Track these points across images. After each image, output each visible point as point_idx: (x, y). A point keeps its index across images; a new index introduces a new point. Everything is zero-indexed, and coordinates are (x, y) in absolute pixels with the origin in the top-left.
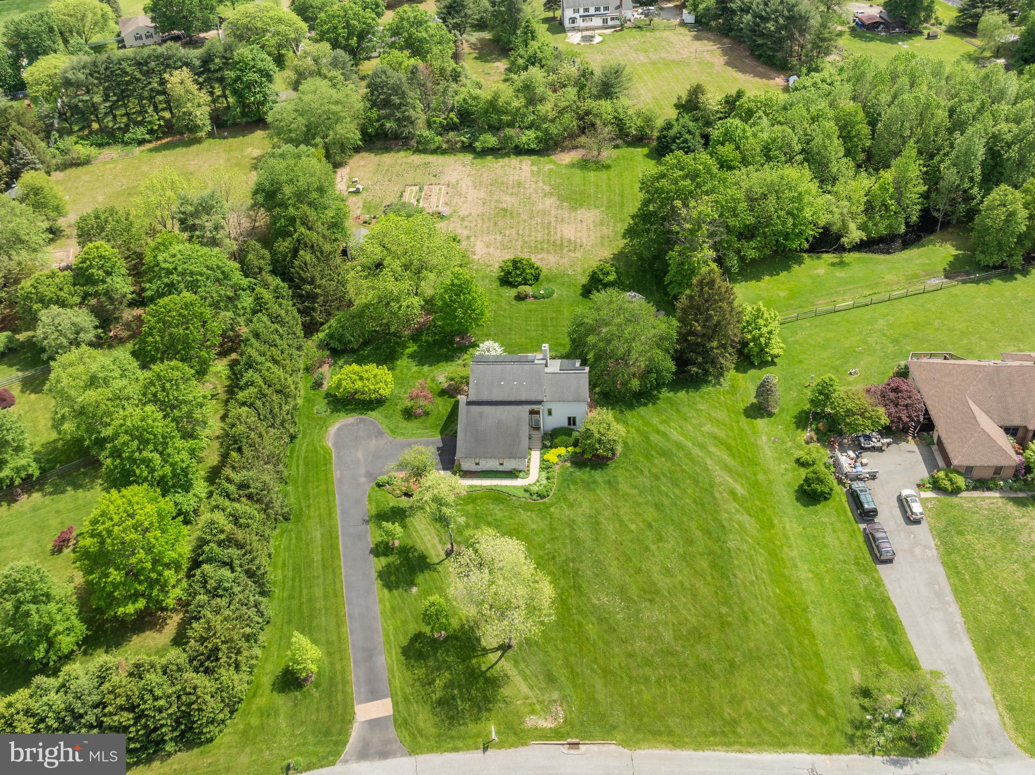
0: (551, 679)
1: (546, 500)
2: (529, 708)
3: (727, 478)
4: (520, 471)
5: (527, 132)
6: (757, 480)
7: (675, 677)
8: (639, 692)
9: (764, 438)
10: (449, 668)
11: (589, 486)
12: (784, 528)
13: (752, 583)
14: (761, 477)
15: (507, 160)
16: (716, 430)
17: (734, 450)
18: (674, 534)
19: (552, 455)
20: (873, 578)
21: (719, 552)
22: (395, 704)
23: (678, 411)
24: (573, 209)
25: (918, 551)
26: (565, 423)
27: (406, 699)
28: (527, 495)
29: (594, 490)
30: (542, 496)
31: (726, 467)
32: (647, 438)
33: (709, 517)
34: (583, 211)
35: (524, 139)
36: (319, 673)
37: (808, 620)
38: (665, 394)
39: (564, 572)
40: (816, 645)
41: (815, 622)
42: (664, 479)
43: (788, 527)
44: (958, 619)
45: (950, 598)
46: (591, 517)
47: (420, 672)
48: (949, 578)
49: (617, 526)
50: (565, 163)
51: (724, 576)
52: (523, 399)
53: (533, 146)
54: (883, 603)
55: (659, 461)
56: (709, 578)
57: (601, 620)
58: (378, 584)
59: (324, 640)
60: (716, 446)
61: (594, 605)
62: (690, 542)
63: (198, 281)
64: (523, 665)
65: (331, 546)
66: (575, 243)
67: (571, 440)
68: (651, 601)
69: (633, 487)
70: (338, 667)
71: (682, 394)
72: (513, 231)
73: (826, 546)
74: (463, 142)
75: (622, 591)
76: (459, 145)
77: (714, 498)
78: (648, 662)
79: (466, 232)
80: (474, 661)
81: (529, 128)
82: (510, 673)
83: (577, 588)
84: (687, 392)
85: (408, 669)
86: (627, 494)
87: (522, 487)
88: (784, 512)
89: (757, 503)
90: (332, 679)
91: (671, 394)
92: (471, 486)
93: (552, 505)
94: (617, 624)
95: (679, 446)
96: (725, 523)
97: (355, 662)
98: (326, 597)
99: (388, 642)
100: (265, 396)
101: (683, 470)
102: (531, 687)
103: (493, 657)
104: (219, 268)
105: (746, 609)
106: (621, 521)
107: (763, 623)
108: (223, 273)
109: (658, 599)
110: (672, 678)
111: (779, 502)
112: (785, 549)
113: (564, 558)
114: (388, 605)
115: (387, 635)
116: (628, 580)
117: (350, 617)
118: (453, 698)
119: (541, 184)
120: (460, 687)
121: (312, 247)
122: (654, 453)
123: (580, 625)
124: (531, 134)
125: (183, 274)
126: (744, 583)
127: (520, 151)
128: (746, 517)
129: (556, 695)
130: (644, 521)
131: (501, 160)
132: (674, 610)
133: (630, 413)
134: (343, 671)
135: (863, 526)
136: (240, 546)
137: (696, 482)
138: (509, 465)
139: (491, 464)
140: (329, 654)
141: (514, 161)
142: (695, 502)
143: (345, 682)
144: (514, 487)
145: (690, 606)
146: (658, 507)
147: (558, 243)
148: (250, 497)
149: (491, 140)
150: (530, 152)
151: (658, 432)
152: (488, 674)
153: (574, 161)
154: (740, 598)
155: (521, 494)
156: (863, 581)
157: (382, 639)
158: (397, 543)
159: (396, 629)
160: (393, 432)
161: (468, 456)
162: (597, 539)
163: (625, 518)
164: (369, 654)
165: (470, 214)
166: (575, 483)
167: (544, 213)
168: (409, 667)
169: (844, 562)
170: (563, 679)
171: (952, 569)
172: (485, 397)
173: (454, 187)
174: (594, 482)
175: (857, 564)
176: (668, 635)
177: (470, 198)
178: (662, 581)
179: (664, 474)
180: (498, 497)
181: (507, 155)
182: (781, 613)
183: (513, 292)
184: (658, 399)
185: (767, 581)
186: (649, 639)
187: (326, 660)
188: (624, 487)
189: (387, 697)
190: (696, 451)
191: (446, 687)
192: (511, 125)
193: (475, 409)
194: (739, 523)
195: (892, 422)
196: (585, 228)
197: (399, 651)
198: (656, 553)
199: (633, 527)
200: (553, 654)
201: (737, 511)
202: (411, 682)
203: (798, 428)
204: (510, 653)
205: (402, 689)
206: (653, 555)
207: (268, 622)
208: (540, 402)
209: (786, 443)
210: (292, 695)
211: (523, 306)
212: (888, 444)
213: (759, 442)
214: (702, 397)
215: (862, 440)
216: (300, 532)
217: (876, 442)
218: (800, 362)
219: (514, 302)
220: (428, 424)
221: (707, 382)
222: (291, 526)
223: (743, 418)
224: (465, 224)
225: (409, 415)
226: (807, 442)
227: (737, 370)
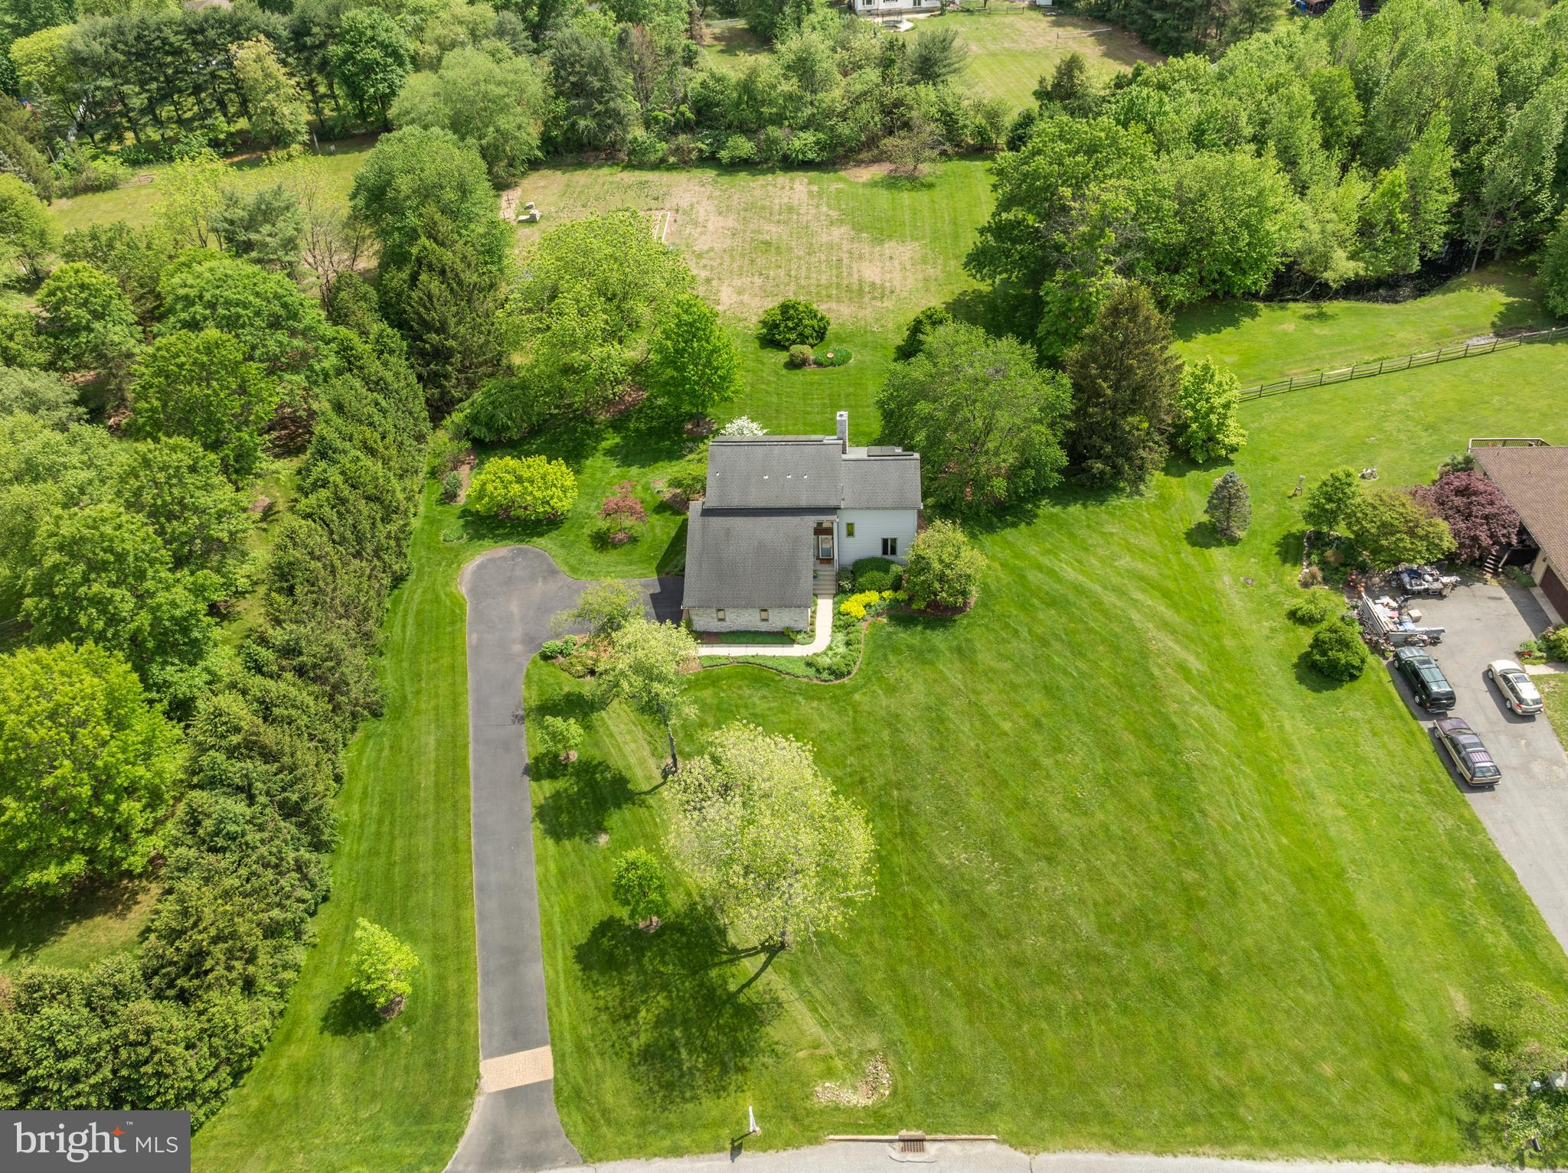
0: (863, 1008)
1: (846, 680)
2: (822, 1066)
3: (1171, 644)
4: (799, 632)
5: (801, 134)
6: (1222, 647)
7: (1106, 1006)
8: (1037, 1035)
9: (1227, 579)
10: (665, 987)
11: (922, 656)
12: (1281, 728)
13: (1236, 826)
14: (1229, 642)
15: (770, 177)
16: (1140, 566)
17: (1176, 598)
18: (1084, 739)
19: (855, 605)
20: (1461, 817)
21: (1170, 770)
22: (559, 1059)
23: (1071, 536)
24: (878, 241)
25: (1538, 768)
26: (877, 552)
27: (581, 1049)
28: (812, 672)
29: (932, 663)
30: (837, 674)
31: (1165, 625)
32: (1023, 577)
33: (1146, 709)
34: (893, 244)
35: (797, 144)
36: (415, 997)
37: (1348, 895)
38: (1046, 508)
39: (882, 806)
41: (1362, 899)
42: (1057, 646)
43: (1288, 726)
46: (929, 709)
47: (610, 994)
49: (978, 724)
50: (861, 180)
51: (1183, 814)
52: (804, 502)
53: (811, 156)
55: (1047, 616)
56: (1156, 818)
57: (956, 896)
58: (536, 829)
59: (427, 932)
60: (1143, 591)
61: (941, 868)
62: (1114, 752)
63: (239, 316)
64: (807, 981)
65: (453, 762)
66: (883, 287)
67: (889, 579)
68: (1049, 860)
69: (1002, 657)
70: (452, 984)
71: (1075, 509)
72: (782, 273)
73: (1362, 760)
74: (701, 151)
75: (994, 840)
76: (694, 155)
77: (1152, 676)
78: (1051, 976)
79: (704, 274)
80: (714, 973)
81: (804, 128)
82: (783, 996)
83: (909, 835)
84: (1085, 506)
85: (586, 988)
86: (993, 670)
87: (801, 658)
88: (1278, 702)
89: (1228, 686)
90: (438, 1008)
91: (1057, 509)
92: (710, 658)
93: (855, 689)
94: (987, 903)
95: (1079, 590)
96: (1175, 720)
97: (486, 974)
98: (438, 853)
99: (550, 936)
100: (343, 501)
101: (1090, 630)
102: (825, 1024)
103: (749, 966)
104: (277, 296)
105: (1230, 873)
106: (984, 717)
107: (1266, 900)
108: (285, 306)
109: (1062, 857)
110: (1099, 1007)
111: (1267, 684)
112: (1288, 765)
113: (881, 781)
114: (552, 867)
115: (549, 923)
116: (1003, 821)
117: (481, 889)
118: (673, 1046)
119: (824, 209)
120: (686, 1023)
121: (443, 272)
122: (1035, 601)
123: (916, 904)
124: (809, 137)
125: (212, 306)
126: (1222, 827)
127: (791, 164)
128: (1212, 709)
129: (873, 1041)
130: (1027, 715)
131: (761, 177)
132: (1095, 876)
133: (990, 538)
134: (462, 993)
135: (1426, 725)
136: (268, 756)
137: (1116, 650)
138: (779, 620)
139: (747, 619)
140: (437, 959)
141: (782, 178)
142: (1117, 682)
143: (464, 1015)
144: (787, 658)
145: (1124, 868)
146: (1050, 691)
147: (855, 287)
148: (301, 671)
149: (744, 146)
150: (806, 165)
151: (1040, 568)
152: (742, 999)
153: (877, 178)
154: (1216, 853)
155: (801, 670)
156: (1443, 822)
157: (539, 931)
158: (574, 756)
159: (567, 912)
160: (574, 569)
161: (704, 605)
162: (942, 748)
163: (992, 711)
164: (512, 958)
165: (712, 249)
166: (896, 651)
167: (830, 246)
168: (590, 985)
169: (1402, 788)
170: (887, 1008)
172: (735, 502)
173: (685, 213)
174: (933, 649)
175: (1426, 792)
176: (1086, 925)
177: (710, 226)
178: (1067, 823)
179: (1057, 638)
180: (759, 675)
181: (772, 170)
182: (1297, 881)
183: (783, 357)
184: (1036, 516)
185: (1263, 821)
186: (1051, 931)
187: (430, 970)
188: (985, 657)
189: (544, 1043)
190: (1109, 599)
191: (659, 1023)
192: (777, 120)
194: (1200, 719)
195: (1462, 545)
196: (898, 267)
197: (571, 953)
198: (1053, 772)
199: (1007, 726)
200: (866, 961)
201: (1194, 698)
202: (591, 1013)
203: (1285, 561)
204: (782, 957)
205: (574, 1028)
206: (1048, 777)
207: (325, 899)
208: (833, 510)
209: (1266, 586)
210: (359, 1039)
211: (798, 376)
212: (1454, 586)
213: (1219, 585)
214: (1111, 514)
215: (1406, 578)
216: (398, 737)
217: (1428, 582)
218: (1274, 459)
219: (784, 372)
220: (635, 556)
221: (1117, 491)
222: (382, 726)
223: (1186, 547)
224: (704, 261)
225: (602, 541)
226: (1305, 585)
227: (1167, 471)
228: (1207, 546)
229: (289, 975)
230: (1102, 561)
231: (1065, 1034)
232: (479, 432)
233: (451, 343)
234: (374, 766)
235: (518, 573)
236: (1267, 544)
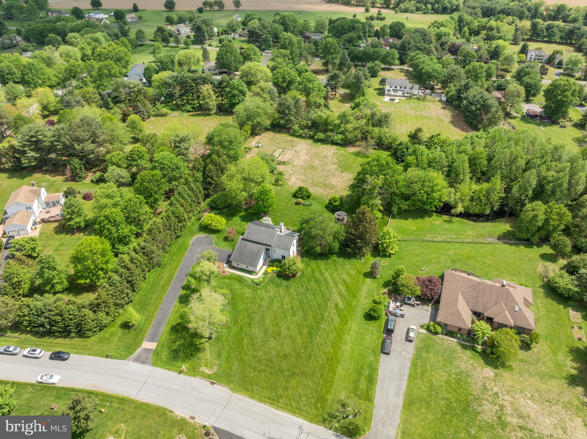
0: (219, 355)
1: (258, 286)
2: (205, 364)
3: (338, 299)
4: (254, 272)
5: (338, 135)
6: (351, 303)
7: (267, 371)
8: (250, 372)
9: (366, 287)
10: (184, 339)
11: (277, 285)
12: (351, 326)
13: (321, 344)
14: (354, 303)
15: (326, 145)
16: (346, 278)
17: (349, 289)
18: (301, 315)
19: (270, 270)
20: (376, 359)
21: (315, 327)
22: (158, 346)
23: (335, 266)
24: (342, 172)
25: (403, 353)
26: (281, 258)
27: (163, 346)
28: (252, 282)
29: (279, 288)
30: (257, 285)
31: (341, 295)
32: (314, 273)
33: (320, 312)
34: (346, 173)
35: (336, 138)
36: (138, 326)
37: (337, 367)
38: (334, 257)
39: (249, 316)
40: (334, 378)
41: (339, 368)
42: (310, 291)
43: (353, 326)
44: (404, 387)
45: (406, 378)
46: (271, 298)
47: (173, 337)
48: (410, 369)
49: (279, 305)
50: (350, 151)
51: (311, 337)
52: (263, 242)
53: (339, 142)
54: (373, 371)
55: (313, 284)
56: (304, 337)
57: (251, 339)
58: (177, 300)
59: (147, 314)
60: (342, 284)
61: (252, 333)
62: (305, 320)
63: (165, 167)
64: (212, 347)
65: (169, 281)
66: (334, 186)
67: (280, 265)
68: (275, 338)
69: (296, 291)
70: (146, 326)
71: (341, 260)
72: (311, 176)
73: (364, 339)
74: (310, 135)
75: (266, 331)
76: (308, 135)
77: (327, 305)
78: (260, 362)
80: (195, 339)
81: (340, 134)
82: (206, 348)
83: (250, 324)
84: (344, 259)
85: (169, 334)
86: (291, 293)
87: (251, 278)
88: (355, 320)
89: (346, 313)
90: (141, 329)
91: (337, 258)
92: (232, 273)
93: (259, 289)
94: (256, 343)
95: (326, 280)
96: (325, 317)
97: (153, 326)
98: (156, 299)
99: (169, 322)
100: (169, 217)
101: (321, 290)
102: (211, 356)
103: (203, 340)
104: (175, 164)
105: (312, 353)
106: (282, 303)
107: (317, 361)
108: (176, 166)
109: (278, 338)
110: (265, 371)
111: (355, 315)
112: (346, 335)
113: (251, 311)
114: (176, 309)
115: (169, 320)
116: (271, 327)
117: (161, 309)
118: (180, 351)
119: (334, 158)
120: (184, 347)
121: (216, 164)
122: (313, 280)
123: (242, 339)
124: (340, 136)
125: (160, 164)
126: (318, 343)
127: (333, 143)
128: (337, 317)
129: (218, 362)
130: (292, 306)
131: (324, 145)
132: (282, 345)
133: (314, 261)
134: (147, 328)
135: (385, 335)
137: (323, 296)
138: (250, 268)
139: (243, 266)
140: (146, 320)
141: (329, 147)
142: (318, 304)
143: (145, 332)
144: (249, 278)
145: (289, 345)
146: (301, 302)
147: (327, 184)
149: (321, 136)
150: (337, 144)
151: (320, 272)
152: (198, 346)
153: (355, 152)
154: (312, 348)
155: (250, 281)
156: (372, 358)
157: (167, 321)
158: (193, 287)
159: (174, 318)
160: (216, 244)
161: (235, 261)
162: (268, 307)
163: (284, 303)
164: (159, 324)
165: (297, 165)
166: (273, 283)
167: (329, 171)
168: (170, 334)
169: (368, 348)
170: (224, 357)
171: (414, 365)
172: (249, 238)
173: (297, 152)
174: (281, 285)
175: (373, 351)
176: (274, 353)
177: (301, 158)
178: (284, 331)
179: (311, 289)
180: (240, 280)
181: (328, 144)
182: (327, 360)
183: (295, 201)
184: (330, 259)
185: (330, 345)
186: (265, 353)
187: (143, 321)
188: (292, 290)
189: (156, 342)
190: (331, 284)
191: (179, 345)
192: (332, 131)
193: (244, 242)
194: (331, 318)
196: (342, 180)
197: (171, 327)
198: (289, 320)
199: (285, 307)
200: (226, 346)
201: (334, 313)
202: (168, 339)
204: (211, 341)
205: (163, 341)
206: (287, 321)
207: (131, 301)
208: (271, 246)
209: (374, 291)
210: (125, 330)
211: (297, 207)
212: (418, 305)
213: (363, 288)
214: (349, 263)
215: (406, 299)
216: (161, 272)
217: (412, 302)
218: (403, 259)
219: (294, 205)
220: (230, 245)
221: (355, 257)
222: (159, 269)
223: (362, 276)
224: (293, 168)
225: (226, 239)
226: (383, 294)
227: (372, 255)
228: (367, 278)
229: (117, 314)
230: (338, 275)
231: (255, 373)
232: (213, 205)
233: (213, 182)
234: (153, 278)
235: (204, 242)
236: (382, 282)
